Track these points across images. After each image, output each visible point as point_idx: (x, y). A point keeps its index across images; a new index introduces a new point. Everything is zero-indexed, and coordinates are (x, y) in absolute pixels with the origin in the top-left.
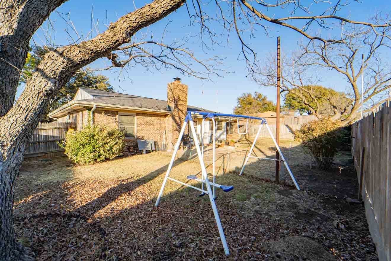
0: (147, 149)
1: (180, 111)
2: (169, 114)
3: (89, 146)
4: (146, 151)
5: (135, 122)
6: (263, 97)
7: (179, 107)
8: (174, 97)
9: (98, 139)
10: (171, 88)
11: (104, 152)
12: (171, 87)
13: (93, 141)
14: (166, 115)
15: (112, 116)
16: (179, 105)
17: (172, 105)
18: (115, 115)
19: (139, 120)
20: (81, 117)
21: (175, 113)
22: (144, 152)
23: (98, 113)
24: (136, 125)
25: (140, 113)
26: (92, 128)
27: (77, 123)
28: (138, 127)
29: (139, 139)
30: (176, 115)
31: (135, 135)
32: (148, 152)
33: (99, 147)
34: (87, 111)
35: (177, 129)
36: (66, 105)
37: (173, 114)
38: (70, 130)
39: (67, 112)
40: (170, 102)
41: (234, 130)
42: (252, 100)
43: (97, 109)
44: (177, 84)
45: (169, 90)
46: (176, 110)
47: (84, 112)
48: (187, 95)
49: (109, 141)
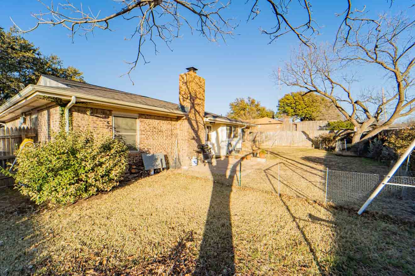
0: (155, 168)
1: (197, 113)
2: (183, 117)
3: (66, 171)
4: (155, 170)
5: (138, 128)
6: (256, 103)
7: (196, 108)
8: (190, 93)
9: (83, 157)
10: (186, 81)
11: (96, 181)
12: (185, 78)
13: (75, 162)
14: (178, 118)
15: (103, 118)
16: (196, 104)
17: (187, 104)
18: (107, 116)
19: (143, 124)
20: (47, 119)
21: (191, 116)
22: (152, 172)
23: (78, 111)
24: (138, 133)
25: (144, 115)
26: (69, 138)
27: (39, 130)
28: (141, 134)
29: (144, 152)
30: (193, 119)
31: (138, 146)
32: (157, 171)
33: (86, 172)
34: (58, 108)
35: (193, 137)
36: (16, 98)
37: (189, 116)
38: (26, 141)
39: (20, 111)
40: (184, 101)
41: (246, 138)
42: (245, 105)
43: (78, 105)
44: (193, 76)
45: (181, 83)
46: (193, 111)
47: (52, 110)
48: (204, 91)
49: (104, 159)
